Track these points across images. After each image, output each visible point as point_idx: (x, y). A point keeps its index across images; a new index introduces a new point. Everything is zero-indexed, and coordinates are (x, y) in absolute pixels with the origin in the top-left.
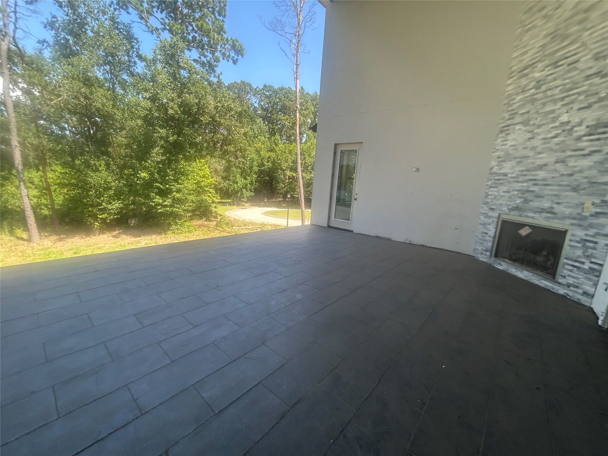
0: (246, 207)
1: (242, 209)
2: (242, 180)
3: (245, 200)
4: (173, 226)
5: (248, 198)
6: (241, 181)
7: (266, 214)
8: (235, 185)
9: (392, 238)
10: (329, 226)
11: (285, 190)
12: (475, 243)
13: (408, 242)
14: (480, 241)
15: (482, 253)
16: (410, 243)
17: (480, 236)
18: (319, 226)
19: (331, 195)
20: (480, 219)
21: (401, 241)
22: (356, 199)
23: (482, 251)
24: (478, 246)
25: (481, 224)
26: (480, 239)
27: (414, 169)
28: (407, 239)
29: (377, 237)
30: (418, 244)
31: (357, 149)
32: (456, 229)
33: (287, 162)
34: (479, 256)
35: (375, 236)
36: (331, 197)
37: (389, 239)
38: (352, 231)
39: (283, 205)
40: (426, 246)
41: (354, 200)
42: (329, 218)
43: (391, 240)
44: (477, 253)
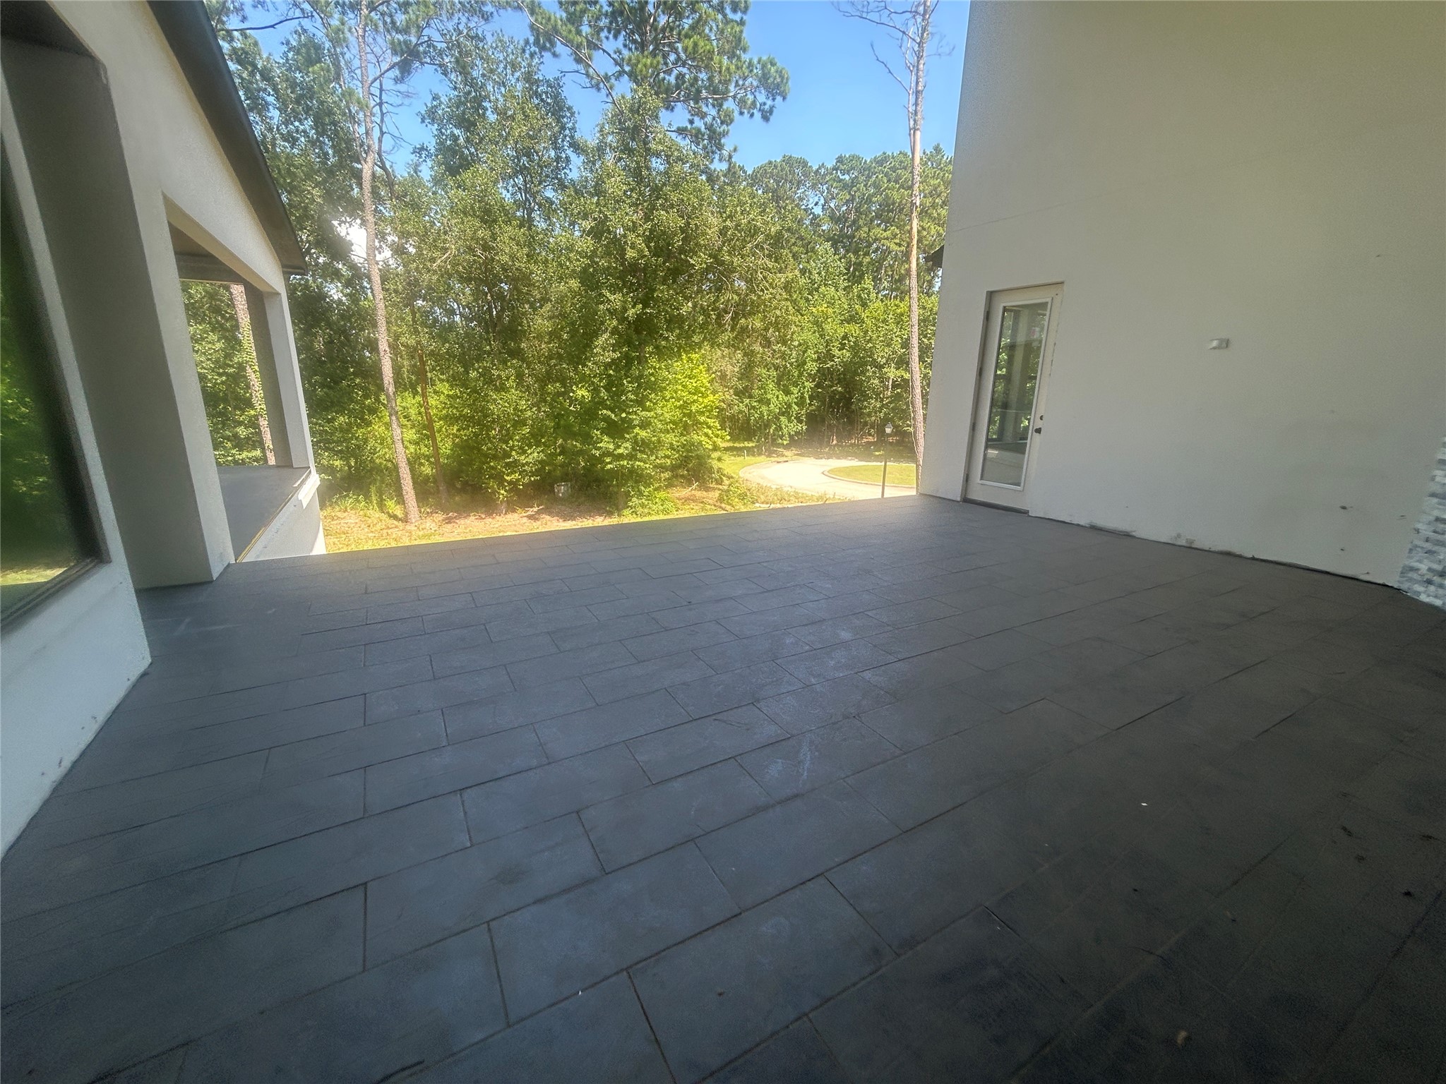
0: (785, 459)
1: (778, 462)
2: (780, 396)
3: (785, 443)
4: (634, 499)
5: (791, 437)
6: (778, 397)
7: (832, 474)
8: (764, 408)
9: (1134, 531)
10: (966, 500)
11: (882, 415)
12: (1411, 550)
13: (1183, 542)
14: (1428, 546)
15: (1429, 582)
16: (1188, 545)
17: (1426, 530)
18: (940, 498)
19: (973, 421)
20: (1433, 478)
21: (1163, 540)
22: (1038, 431)
23: (1429, 576)
24: (1420, 561)
25: (1433, 495)
26: (1427, 540)
27: (1215, 343)
28: (1179, 536)
29: (1094, 528)
30: (1213, 549)
31: (1049, 300)
32: (1344, 508)
33: (889, 345)
34: (1418, 588)
35: (1087, 526)
36: (974, 427)
37: (1127, 535)
38: (1026, 512)
39: (877, 453)
40: (1240, 556)
41: (1034, 433)
42: (967, 479)
43: (1134, 537)
44: (1410, 580)
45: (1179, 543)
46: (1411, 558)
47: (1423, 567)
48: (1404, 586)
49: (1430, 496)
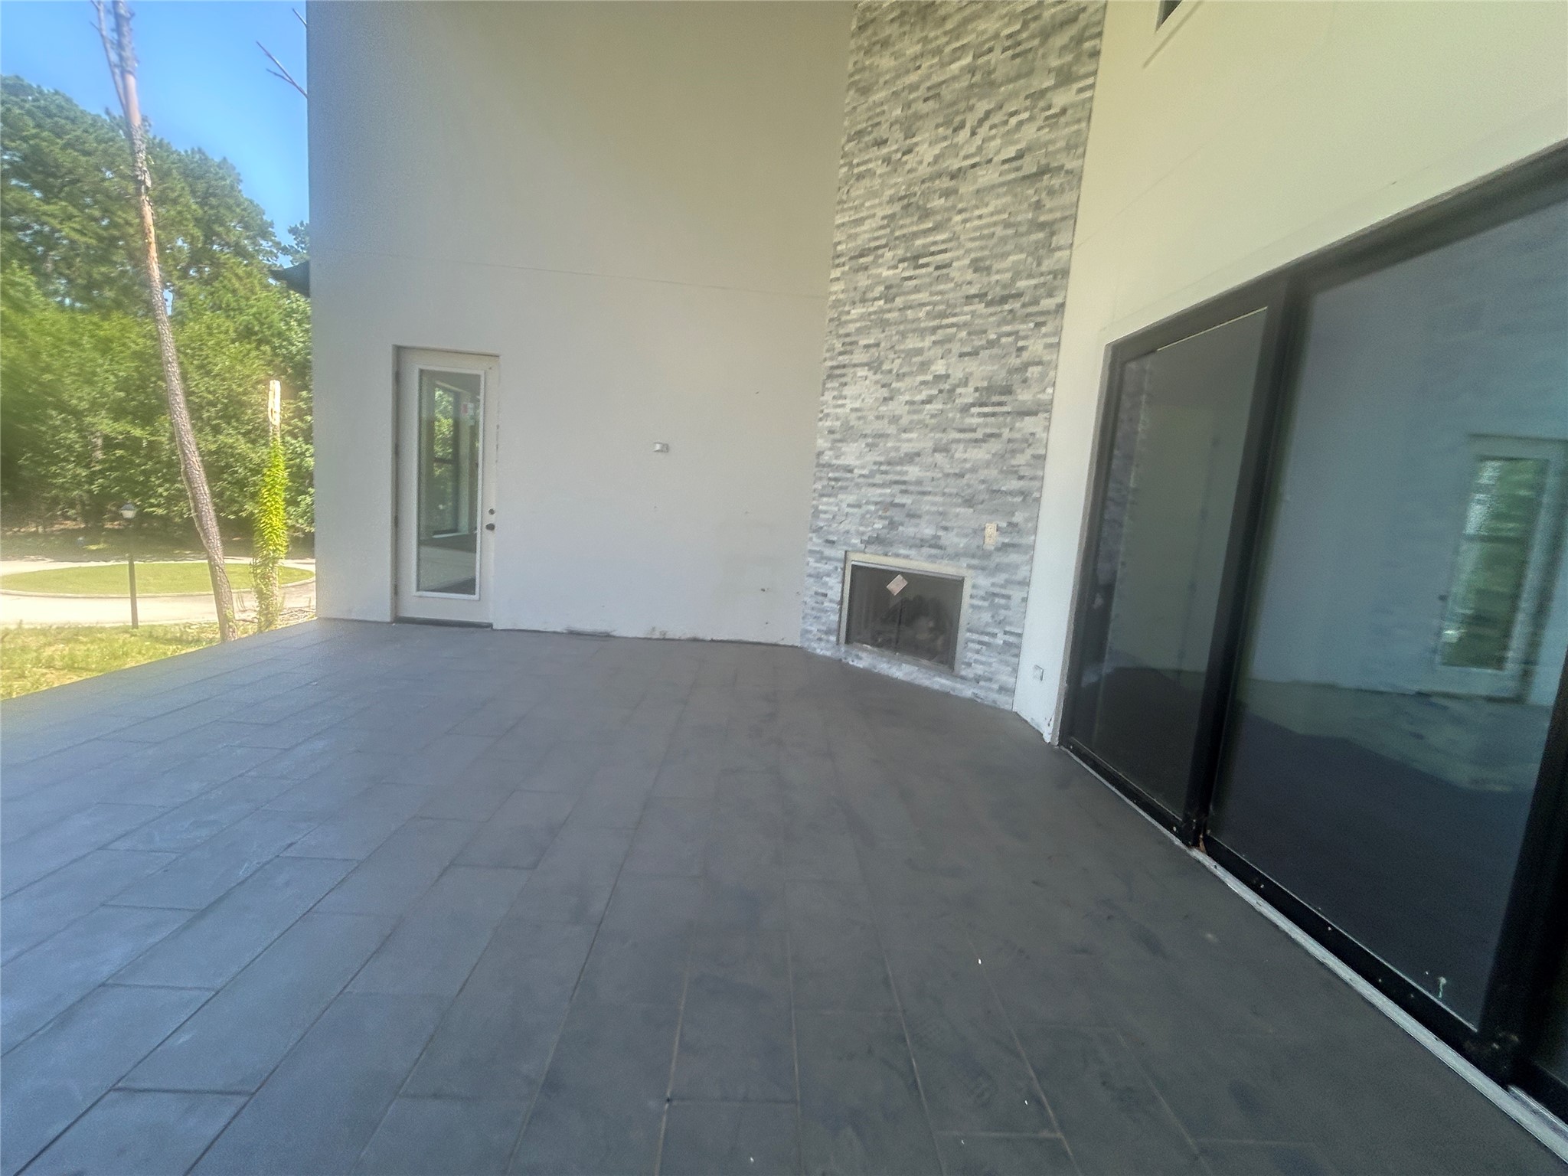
9: (614, 631)
10: (399, 620)
11: (95, 488)
12: (803, 618)
13: (657, 635)
14: (814, 613)
15: (820, 639)
16: (662, 637)
17: (811, 602)
18: (356, 621)
19: (394, 515)
20: (808, 564)
21: (641, 635)
22: (491, 527)
23: (819, 635)
24: (811, 625)
25: (810, 576)
26: (813, 609)
27: (658, 447)
28: (654, 629)
29: (573, 634)
30: (683, 638)
31: (482, 373)
32: (764, 590)
33: (90, 382)
34: (814, 645)
35: (565, 631)
36: (396, 522)
37: (607, 636)
38: (490, 626)
39: (94, 547)
40: (703, 641)
41: (485, 529)
42: (396, 590)
43: (614, 637)
44: (808, 640)
45: (654, 637)
46: (805, 623)
47: (814, 629)
48: (806, 645)
49: (808, 576)
